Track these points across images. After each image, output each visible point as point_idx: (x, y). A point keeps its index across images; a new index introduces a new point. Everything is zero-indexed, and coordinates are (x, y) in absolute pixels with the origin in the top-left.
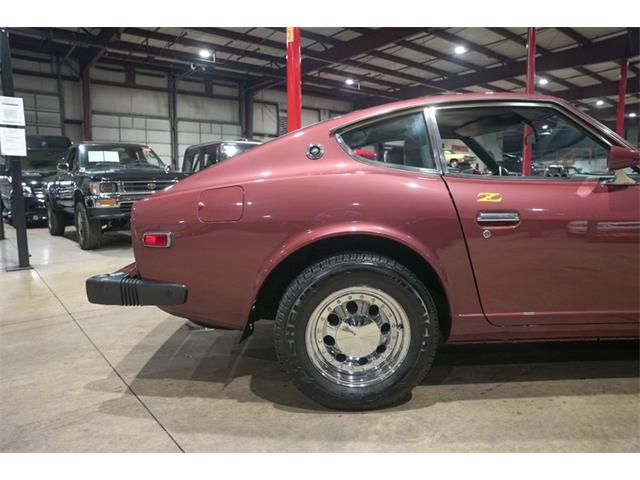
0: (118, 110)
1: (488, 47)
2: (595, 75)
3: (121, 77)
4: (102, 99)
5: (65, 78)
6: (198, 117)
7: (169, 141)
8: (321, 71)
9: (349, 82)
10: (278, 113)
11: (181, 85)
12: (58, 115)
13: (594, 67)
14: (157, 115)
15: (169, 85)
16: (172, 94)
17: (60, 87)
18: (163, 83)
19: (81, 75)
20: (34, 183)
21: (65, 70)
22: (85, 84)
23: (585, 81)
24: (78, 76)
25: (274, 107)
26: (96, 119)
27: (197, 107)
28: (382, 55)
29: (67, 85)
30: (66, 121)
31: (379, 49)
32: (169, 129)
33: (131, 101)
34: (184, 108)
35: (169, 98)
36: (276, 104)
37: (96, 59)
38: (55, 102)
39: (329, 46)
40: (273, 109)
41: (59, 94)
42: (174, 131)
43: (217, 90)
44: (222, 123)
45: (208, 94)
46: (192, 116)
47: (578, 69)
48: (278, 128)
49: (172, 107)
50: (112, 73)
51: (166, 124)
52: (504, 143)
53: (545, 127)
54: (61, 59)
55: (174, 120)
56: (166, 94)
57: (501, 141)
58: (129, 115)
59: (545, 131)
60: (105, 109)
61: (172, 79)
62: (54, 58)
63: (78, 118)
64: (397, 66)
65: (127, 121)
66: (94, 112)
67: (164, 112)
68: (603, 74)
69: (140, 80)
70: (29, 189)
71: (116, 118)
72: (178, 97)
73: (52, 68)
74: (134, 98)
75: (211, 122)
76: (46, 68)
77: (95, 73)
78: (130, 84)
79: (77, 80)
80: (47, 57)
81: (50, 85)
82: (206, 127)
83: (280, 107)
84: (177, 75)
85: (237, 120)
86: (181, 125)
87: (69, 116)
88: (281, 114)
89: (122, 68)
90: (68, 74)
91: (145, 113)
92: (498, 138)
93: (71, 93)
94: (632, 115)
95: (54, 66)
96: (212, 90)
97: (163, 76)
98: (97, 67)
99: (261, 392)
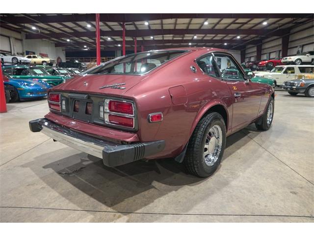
2: (109, 27)
13: (110, 23)
23: (106, 29)
47: (103, 23)
52: (66, 53)
53: (85, 46)
57: (64, 52)
59: (85, 48)
68: (113, 27)
92: (63, 50)
94: (119, 45)
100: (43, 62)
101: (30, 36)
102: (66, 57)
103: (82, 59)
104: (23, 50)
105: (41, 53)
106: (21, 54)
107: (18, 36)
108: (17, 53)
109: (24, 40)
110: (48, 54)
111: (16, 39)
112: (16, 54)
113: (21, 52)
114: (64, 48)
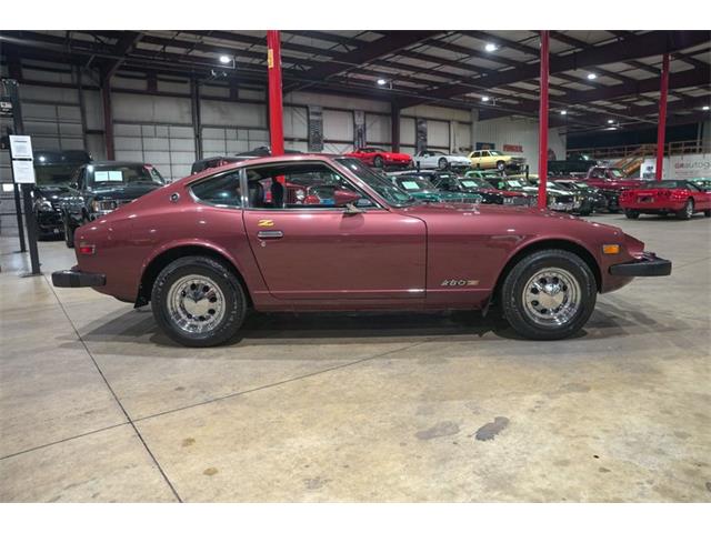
0: (140, 119)
1: (524, 43)
2: (650, 68)
3: (142, 85)
4: (124, 108)
5: (86, 88)
6: (223, 122)
7: (194, 149)
8: (350, 72)
9: (381, 82)
10: (308, 115)
11: (204, 90)
12: (80, 126)
13: (648, 60)
14: (181, 122)
15: (192, 90)
16: (196, 99)
17: (81, 97)
18: (186, 89)
19: (102, 85)
20: (55, 197)
21: (86, 80)
22: (106, 93)
24: (97, 85)
25: (305, 110)
26: (118, 128)
27: (222, 112)
28: (410, 54)
29: (87, 94)
30: (87, 132)
31: (407, 49)
32: (193, 136)
33: (153, 108)
34: (208, 115)
35: (193, 104)
36: (306, 107)
37: (117, 66)
38: (76, 113)
39: (352, 48)
40: (303, 112)
41: (81, 105)
42: (198, 138)
43: (243, 94)
44: (248, 128)
45: (234, 99)
46: (217, 123)
47: (629, 63)
48: (309, 131)
49: (196, 113)
50: (132, 81)
51: (190, 131)
52: (568, 140)
53: (610, 122)
54: (81, 68)
55: (198, 127)
56: (189, 101)
57: (564, 137)
58: (151, 123)
59: (610, 126)
60: (126, 118)
61: (196, 84)
62: (75, 68)
63: (99, 128)
64: (429, 65)
65: (149, 129)
66: (116, 122)
67: (188, 119)
69: (162, 86)
70: (49, 203)
71: (138, 126)
72: (202, 102)
73: (72, 78)
74: (156, 106)
75: (237, 128)
76: (66, 78)
77: (115, 82)
78: (152, 91)
79: (99, 89)
80: (68, 67)
81: (71, 96)
82: (232, 133)
83: (311, 110)
84: (201, 80)
85: (264, 125)
86: (205, 132)
87: (91, 126)
88: (312, 117)
89: (143, 75)
90: (89, 84)
91: (168, 121)
92: (560, 134)
93: (92, 103)
95: (75, 76)
96: (237, 94)
97: (185, 82)
98: (117, 75)
99: (156, 341)
100: (499, 162)
101: (487, 114)
102: (568, 147)
103: (606, 151)
104: (471, 142)
105: (508, 143)
106: (467, 150)
107: (466, 117)
108: (460, 149)
109: (476, 124)
110: (523, 145)
111: (461, 123)
112: (457, 150)
113: (467, 145)
114: (564, 129)
